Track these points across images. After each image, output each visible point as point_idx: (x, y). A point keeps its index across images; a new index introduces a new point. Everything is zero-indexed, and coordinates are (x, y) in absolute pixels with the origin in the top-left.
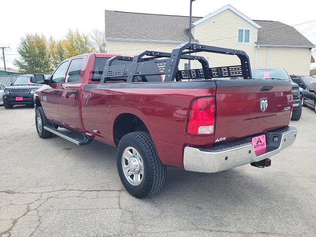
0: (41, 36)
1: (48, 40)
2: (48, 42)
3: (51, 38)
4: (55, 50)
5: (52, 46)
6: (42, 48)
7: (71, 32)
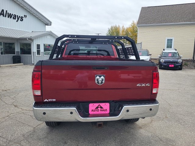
0: (118, 26)
1: (121, 28)
2: (121, 29)
3: (123, 26)
4: (124, 33)
5: (123, 31)
6: (118, 32)
7: (133, 22)
